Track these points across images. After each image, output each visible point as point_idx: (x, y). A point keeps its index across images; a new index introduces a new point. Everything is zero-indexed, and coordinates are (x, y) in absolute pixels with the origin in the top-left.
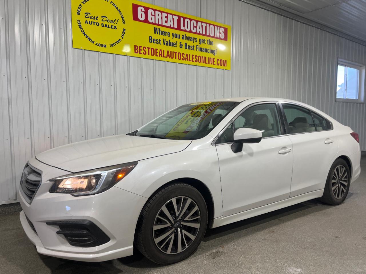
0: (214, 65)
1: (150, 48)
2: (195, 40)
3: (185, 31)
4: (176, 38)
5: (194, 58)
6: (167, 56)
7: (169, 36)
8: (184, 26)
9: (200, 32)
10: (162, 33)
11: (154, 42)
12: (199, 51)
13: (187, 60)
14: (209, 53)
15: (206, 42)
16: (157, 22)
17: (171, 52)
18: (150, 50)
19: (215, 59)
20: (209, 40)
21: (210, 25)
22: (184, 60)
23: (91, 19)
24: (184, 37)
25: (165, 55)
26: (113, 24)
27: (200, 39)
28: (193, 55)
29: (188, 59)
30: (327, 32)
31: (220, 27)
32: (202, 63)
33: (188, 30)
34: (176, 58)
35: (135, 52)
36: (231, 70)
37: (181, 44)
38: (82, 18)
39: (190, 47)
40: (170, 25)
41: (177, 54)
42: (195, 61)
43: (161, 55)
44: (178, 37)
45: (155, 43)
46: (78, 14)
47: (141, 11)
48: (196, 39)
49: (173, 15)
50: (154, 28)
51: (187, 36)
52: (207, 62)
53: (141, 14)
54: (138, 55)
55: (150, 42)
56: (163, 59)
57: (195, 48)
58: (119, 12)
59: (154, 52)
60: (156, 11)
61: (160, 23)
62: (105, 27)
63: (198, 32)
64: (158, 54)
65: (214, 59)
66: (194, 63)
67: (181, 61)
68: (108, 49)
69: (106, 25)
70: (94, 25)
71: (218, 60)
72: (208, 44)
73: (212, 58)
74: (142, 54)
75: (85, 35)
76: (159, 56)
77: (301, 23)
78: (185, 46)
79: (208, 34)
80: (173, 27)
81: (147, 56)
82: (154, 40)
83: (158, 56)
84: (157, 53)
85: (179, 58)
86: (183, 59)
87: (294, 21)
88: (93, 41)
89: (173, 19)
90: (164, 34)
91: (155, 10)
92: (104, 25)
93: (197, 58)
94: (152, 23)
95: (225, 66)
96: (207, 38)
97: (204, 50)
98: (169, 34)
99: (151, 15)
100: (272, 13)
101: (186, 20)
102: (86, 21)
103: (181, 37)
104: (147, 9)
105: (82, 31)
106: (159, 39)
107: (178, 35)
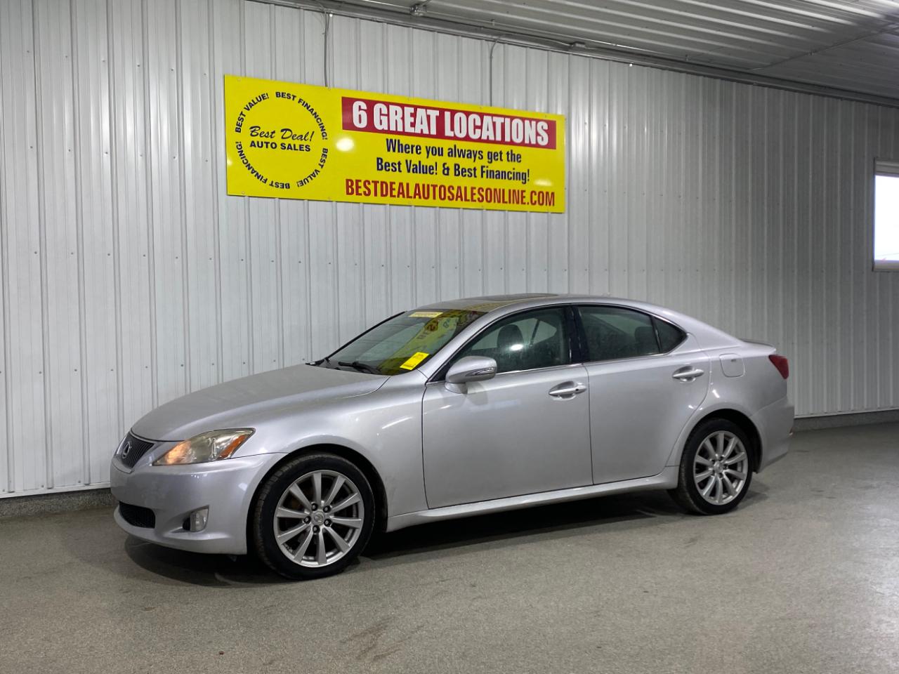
0: (523, 205)
1: (378, 182)
2: (478, 155)
3: (455, 138)
4: (435, 154)
5: (475, 194)
6: (415, 194)
7: (420, 153)
8: (452, 129)
9: (488, 137)
10: (405, 149)
11: (387, 168)
12: (487, 177)
13: (459, 199)
14: (511, 178)
15: (505, 157)
16: (393, 128)
17: (424, 185)
18: (379, 185)
19: (525, 191)
20: (510, 152)
21: (512, 118)
22: (453, 199)
23: (262, 139)
24: (452, 153)
25: (412, 193)
26: (303, 142)
27: (489, 153)
28: (473, 189)
29: (461, 197)
30: (838, 98)
31: (537, 121)
32: (495, 201)
33: (463, 135)
34: (434, 198)
35: (348, 193)
36: (567, 211)
37: (446, 166)
38: (245, 138)
39: (465, 172)
40: (422, 130)
41: (437, 189)
42: (479, 199)
43: (403, 193)
44: (440, 152)
45: (389, 170)
46: (238, 130)
47: (360, 109)
48: (480, 152)
49: (426, 108)
50: (387, 140)
51: (458, 150)
52: (507, 199)
53: (360, 116)
54: (354, 197)
55: (378, 169)
56: (406, 201)
57: (478, 172)
58: (315, 117)
59: (386, 189)
60: (391, 106)
61: (400, 129)
62: (288, 149)
63: (484, 137)
64: (395, 193)
65: (523, 192)
66: (477, 205)
67: (447, 203)
68: (295, 191)
69: (290, 145)
70: (267, 147)
71: (533, 194)
72: (508, 160)
73: (518, 191)
74: (361, 194)
75: (249, 169)
76: (398, 196)
77: (756, 87)
78: (455, 170)
79: (507, 139)
80: (427, 133)
81: (372, 198)
82: (387, 165)
83: (394, 196)
84: (394, 189)
85: (443, 197)
86: (451, 197)
87: (734, 83)
88: (264, 178)
89: (428, 117)
90: (407, 150)
91: (387, 104)
92: (287, 146)
93: (484, 194)
94: (383, 131)
95: (550, 204)
96: (505, 149)
97: (499, 174)
98: (420, 149)
99: (381, 114)
100: (672, 72)
101: (457, 116)
102: (253, 142)
103: (446, 152)
104: (371, 104)
105: (245, 161)
106: (397, 163)
107: (439, 148)
